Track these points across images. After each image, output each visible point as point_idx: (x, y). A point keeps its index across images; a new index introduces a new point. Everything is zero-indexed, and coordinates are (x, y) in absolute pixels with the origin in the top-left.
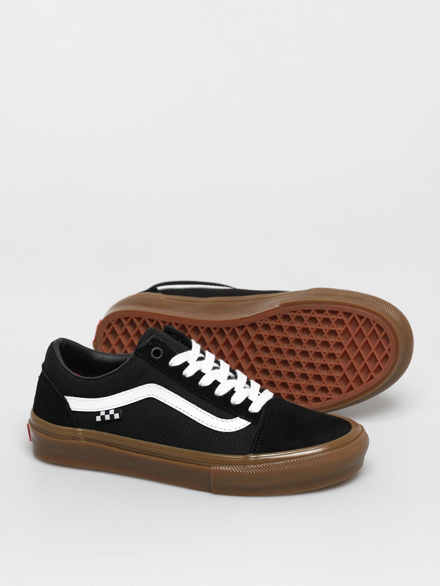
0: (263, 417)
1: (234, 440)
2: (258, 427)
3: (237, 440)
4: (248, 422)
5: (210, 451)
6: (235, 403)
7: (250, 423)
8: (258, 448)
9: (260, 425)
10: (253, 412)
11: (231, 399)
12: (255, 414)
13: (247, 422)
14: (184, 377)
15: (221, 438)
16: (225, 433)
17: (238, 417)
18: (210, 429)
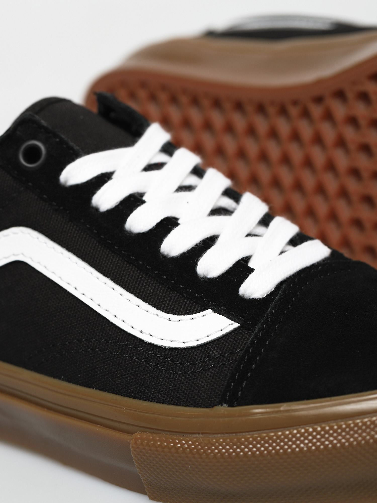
0: (273, 309)
1: (191, 368)
2: (252, 337)
3: (197, 369)
4: (233, 322)
5: (135, 394)
6: (208, 275)
7: (236, 325)
8: (242, 390)
9: (261, 329)
10: (251, 298)
11: (198, 264)
12: (254, 301)
13: (230, 321)
14: (97, 209)
15: (161, 363)
16: (172, 349)
17: (210, 311)
18: (137, 338)
